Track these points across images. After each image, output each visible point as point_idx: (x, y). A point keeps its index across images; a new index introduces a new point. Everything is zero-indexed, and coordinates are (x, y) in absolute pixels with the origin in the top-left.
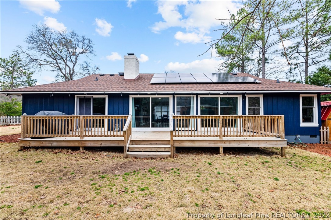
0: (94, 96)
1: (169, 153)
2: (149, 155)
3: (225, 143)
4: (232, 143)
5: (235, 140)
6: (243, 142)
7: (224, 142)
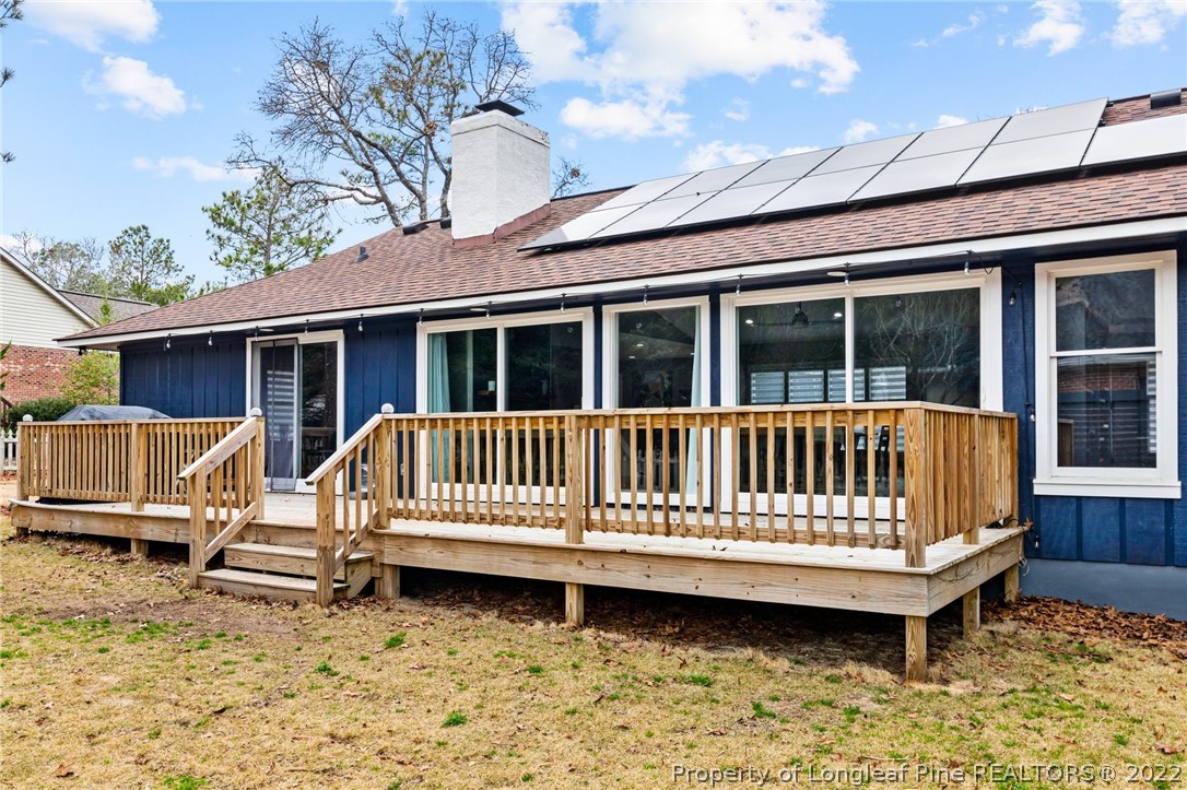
0: (306, 338)
1: (312, 586)
2: (255, 585)
3: (580, 563)
4: (612, 563)
5: (623, 552)
6: (665, 567)
7: (579, 556)
